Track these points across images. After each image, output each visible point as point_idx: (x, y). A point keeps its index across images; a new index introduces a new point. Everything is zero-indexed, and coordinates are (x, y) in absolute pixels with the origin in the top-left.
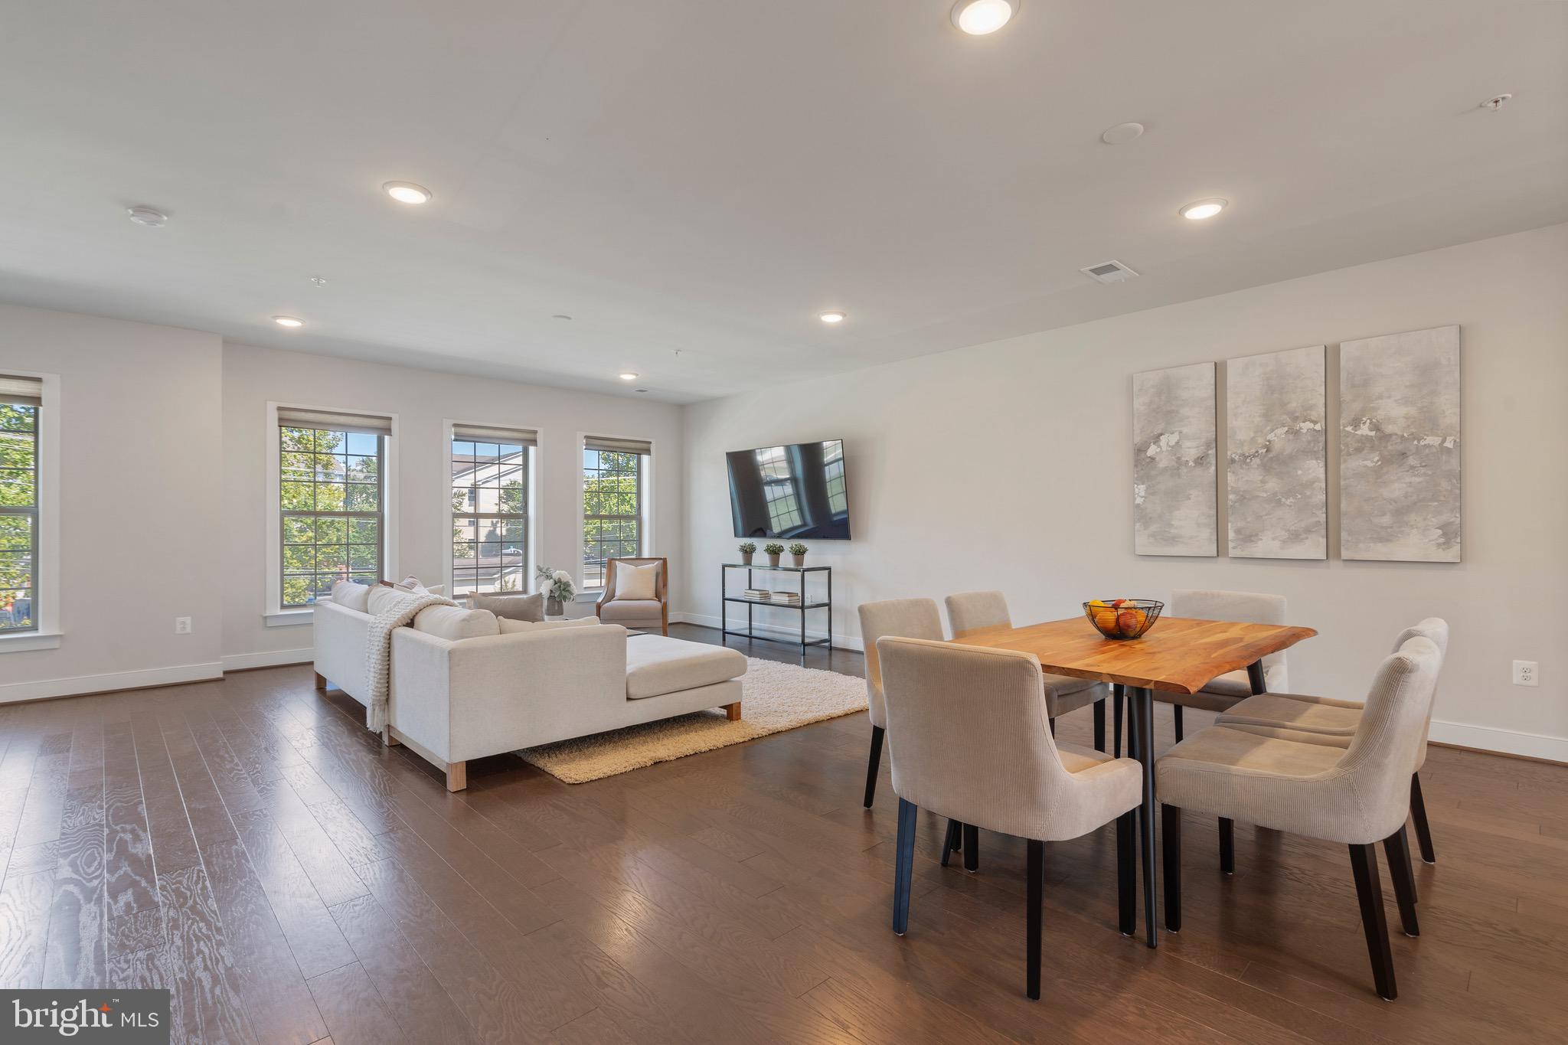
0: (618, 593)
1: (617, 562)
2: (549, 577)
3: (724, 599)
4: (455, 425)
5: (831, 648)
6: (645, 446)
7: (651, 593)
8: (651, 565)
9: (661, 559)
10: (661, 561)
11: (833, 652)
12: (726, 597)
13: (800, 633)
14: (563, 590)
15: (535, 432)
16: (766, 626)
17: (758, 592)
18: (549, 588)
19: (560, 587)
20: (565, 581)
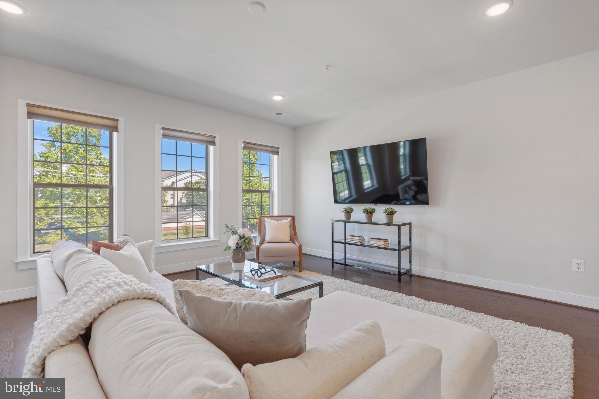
0: (267, 238)
1: (265, 219)
2: (235, 233)
3: (333, 242)
4: (163, 129)
5: (411, 276)
6: (275, 150)
7: (288, 238)
8: (286, 221)
9: (290, 216)
10: (292, 218)
11: (412, 278)
12: (334, 240)
13: (398, 266)
14: (247, 243)
15: (214, 137)
16: (355, 257)
17: (358, 238)
18: (236, 241)
19: (245, 241)
20: (248, 236)
